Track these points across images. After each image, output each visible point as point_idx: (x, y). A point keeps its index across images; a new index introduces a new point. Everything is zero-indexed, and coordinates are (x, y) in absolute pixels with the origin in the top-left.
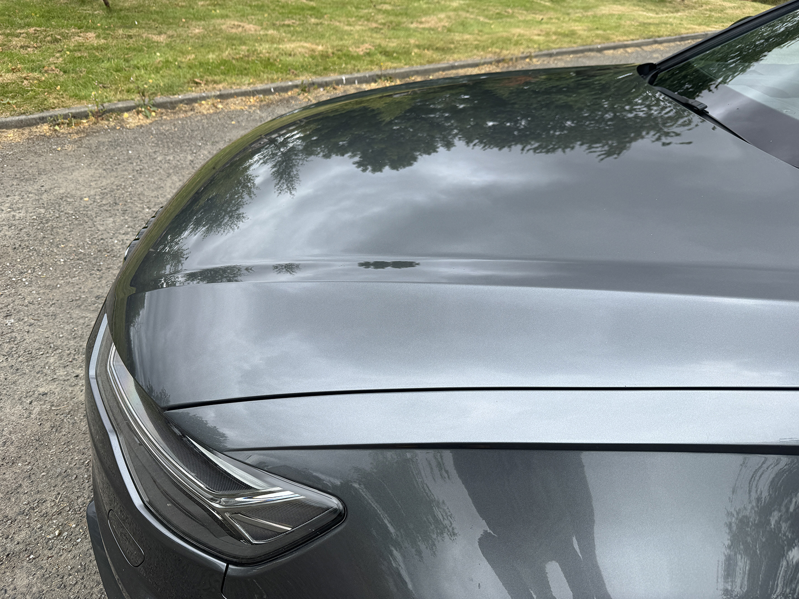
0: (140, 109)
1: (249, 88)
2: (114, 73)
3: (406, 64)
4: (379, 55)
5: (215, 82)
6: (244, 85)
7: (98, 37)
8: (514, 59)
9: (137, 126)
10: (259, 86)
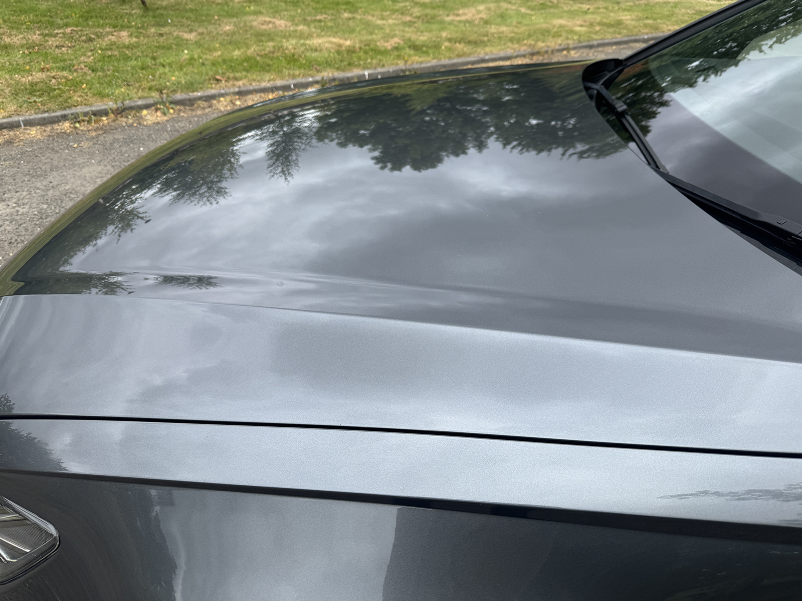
0: (159, 106)
1: (268, 85)
2: (139, 71)
3: (434, 59)
4: (407, 49)
5: (236, 79)
6: (264, 81)
7: (131, 36)
8: (550, 52)
9: (154, 123)
10: (279, 83)
